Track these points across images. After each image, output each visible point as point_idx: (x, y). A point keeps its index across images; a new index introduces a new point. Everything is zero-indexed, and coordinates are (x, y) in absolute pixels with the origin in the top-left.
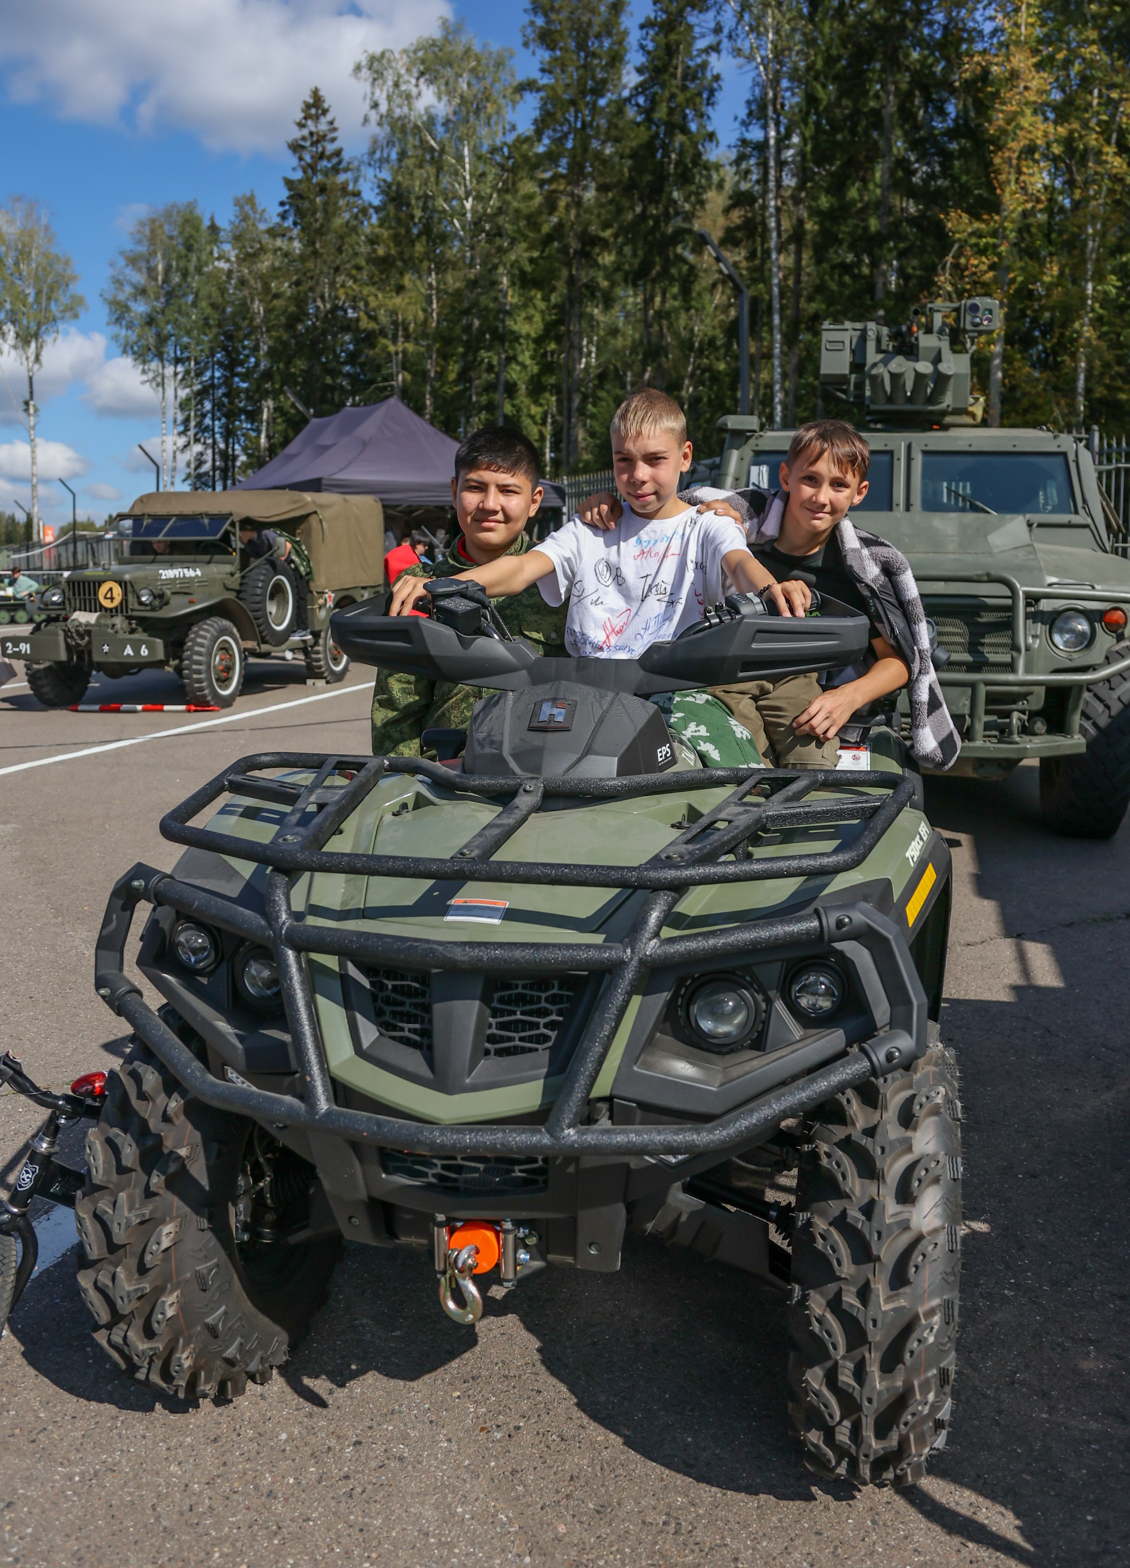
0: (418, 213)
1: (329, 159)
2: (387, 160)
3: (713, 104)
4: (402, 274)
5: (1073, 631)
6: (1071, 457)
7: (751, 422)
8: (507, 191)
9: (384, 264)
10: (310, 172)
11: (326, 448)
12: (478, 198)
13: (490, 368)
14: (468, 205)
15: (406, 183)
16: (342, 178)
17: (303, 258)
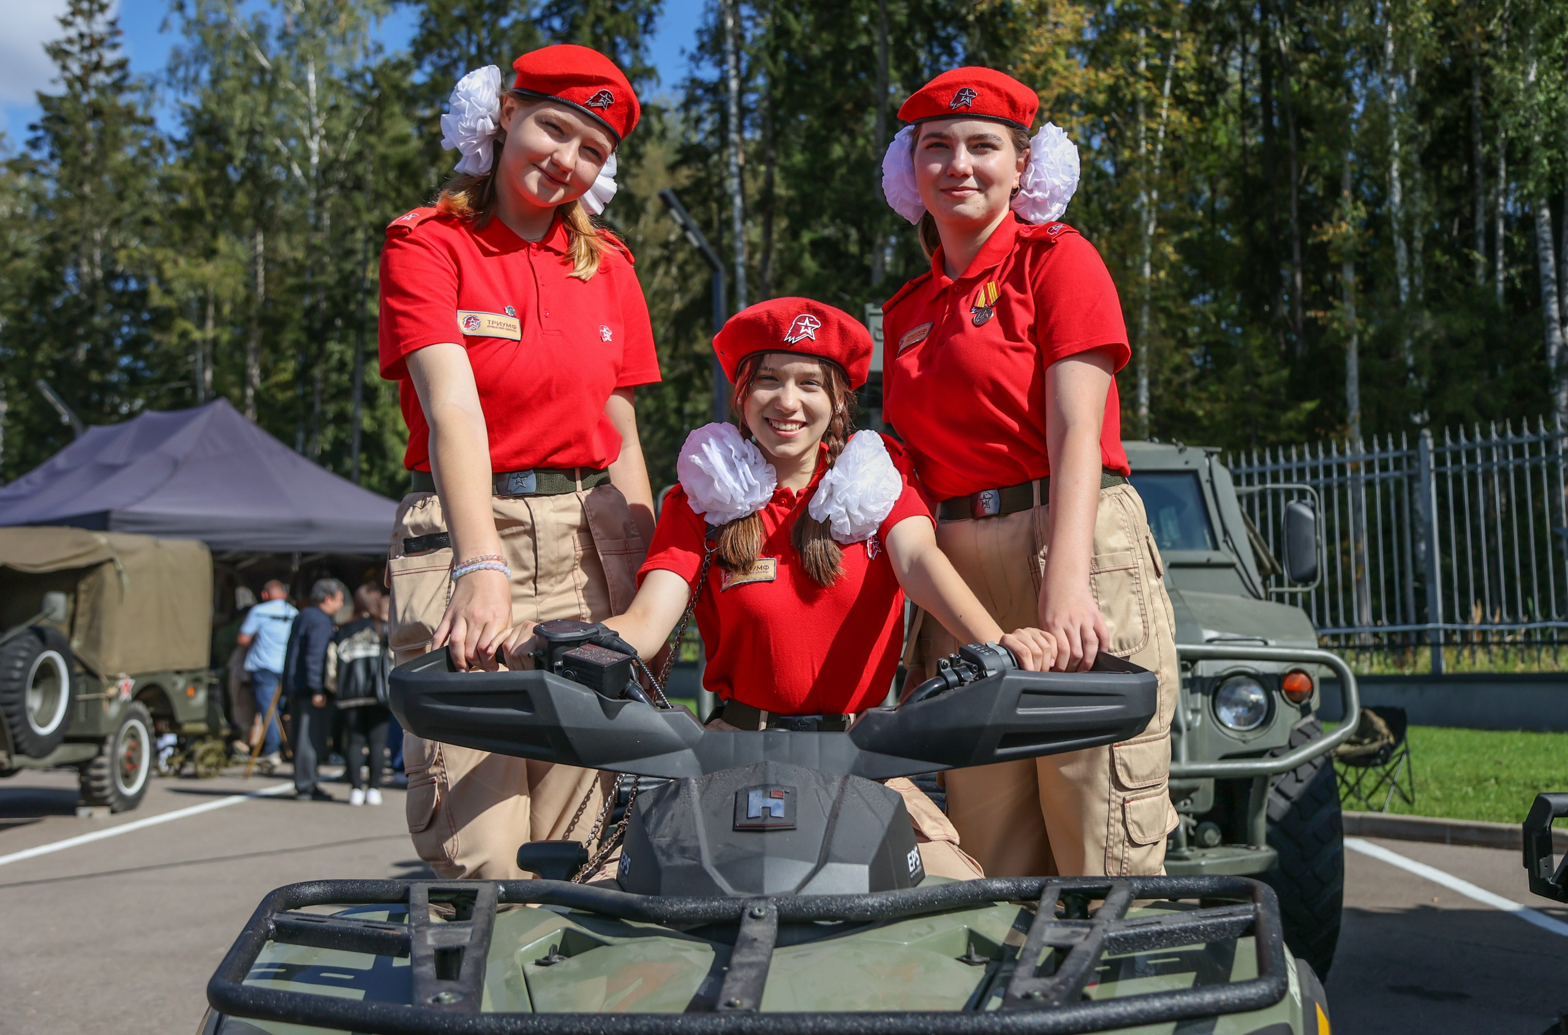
0: (240, 154)
1: (108, 71)
2: (196, 80)
3: (652, 32)
4: (214, 235)
5: (1244, 703)
6: (1204, 476)
8: (371, 130)
9: (189, 218)
10: (78, 86)
11: (112, 469)
12: (329, 137)
13: (342, 366)
14: (314, 145)
15: (223, 112)
16: (125, 99)
17: (62, 204)
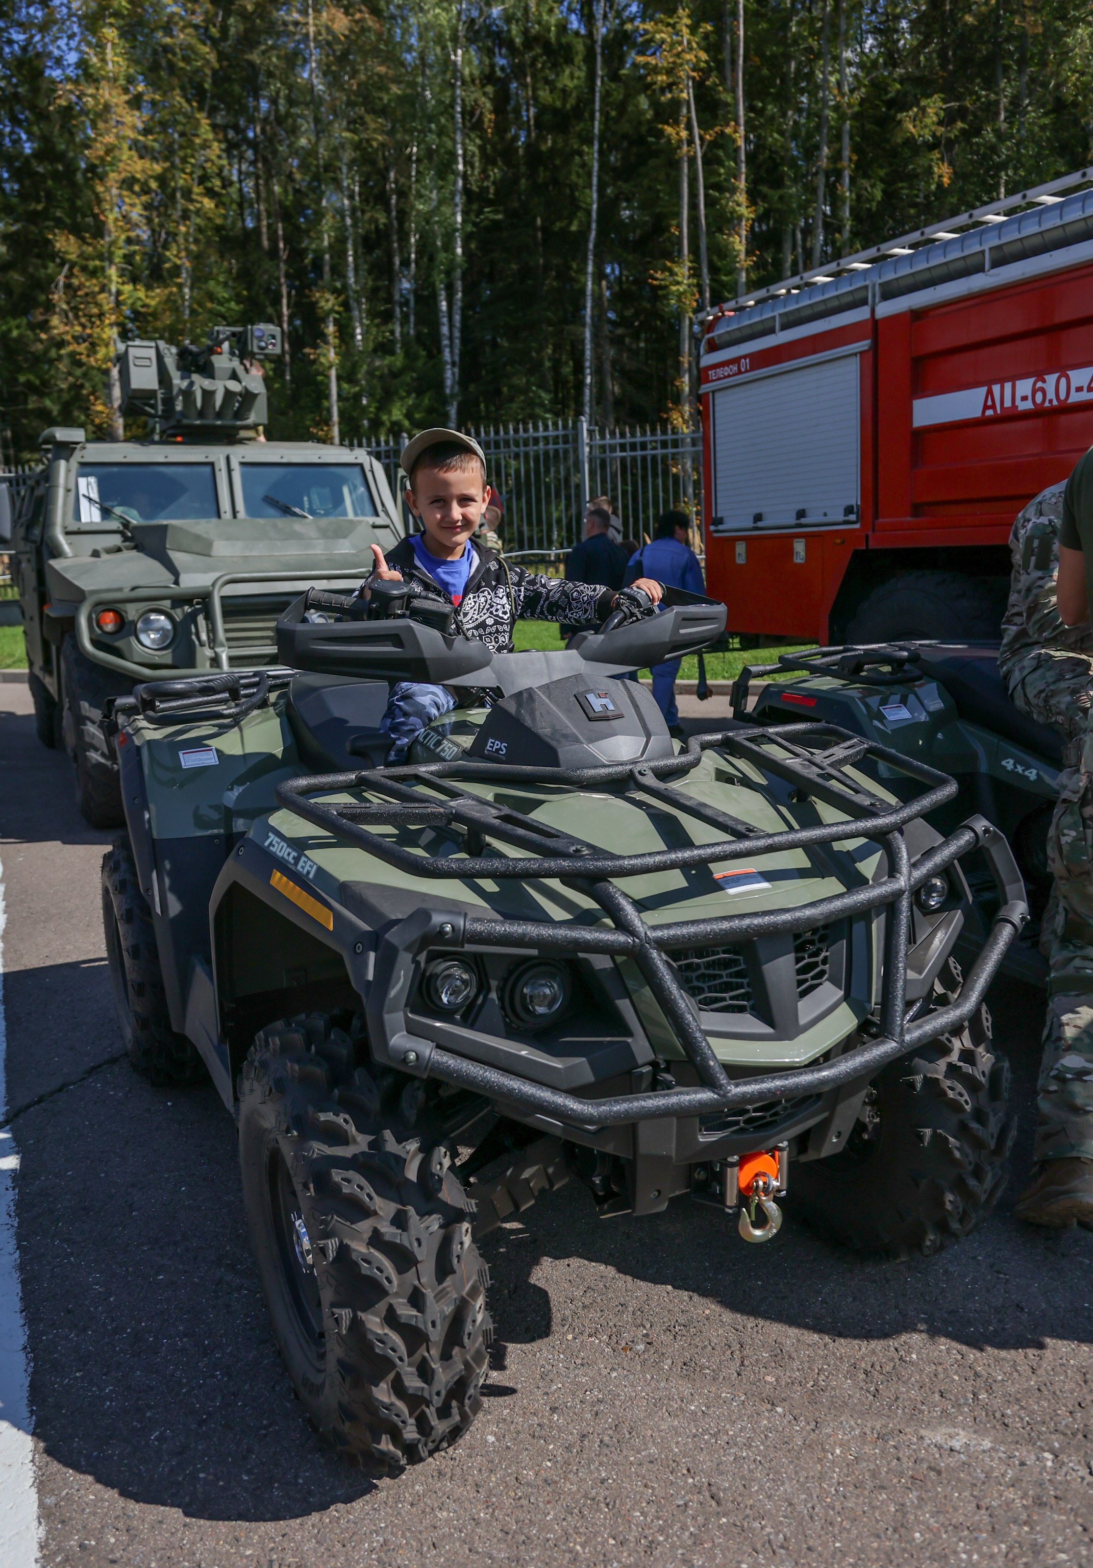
6: (367, 468)
7: (77, 435)
